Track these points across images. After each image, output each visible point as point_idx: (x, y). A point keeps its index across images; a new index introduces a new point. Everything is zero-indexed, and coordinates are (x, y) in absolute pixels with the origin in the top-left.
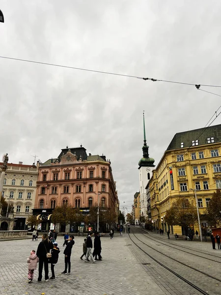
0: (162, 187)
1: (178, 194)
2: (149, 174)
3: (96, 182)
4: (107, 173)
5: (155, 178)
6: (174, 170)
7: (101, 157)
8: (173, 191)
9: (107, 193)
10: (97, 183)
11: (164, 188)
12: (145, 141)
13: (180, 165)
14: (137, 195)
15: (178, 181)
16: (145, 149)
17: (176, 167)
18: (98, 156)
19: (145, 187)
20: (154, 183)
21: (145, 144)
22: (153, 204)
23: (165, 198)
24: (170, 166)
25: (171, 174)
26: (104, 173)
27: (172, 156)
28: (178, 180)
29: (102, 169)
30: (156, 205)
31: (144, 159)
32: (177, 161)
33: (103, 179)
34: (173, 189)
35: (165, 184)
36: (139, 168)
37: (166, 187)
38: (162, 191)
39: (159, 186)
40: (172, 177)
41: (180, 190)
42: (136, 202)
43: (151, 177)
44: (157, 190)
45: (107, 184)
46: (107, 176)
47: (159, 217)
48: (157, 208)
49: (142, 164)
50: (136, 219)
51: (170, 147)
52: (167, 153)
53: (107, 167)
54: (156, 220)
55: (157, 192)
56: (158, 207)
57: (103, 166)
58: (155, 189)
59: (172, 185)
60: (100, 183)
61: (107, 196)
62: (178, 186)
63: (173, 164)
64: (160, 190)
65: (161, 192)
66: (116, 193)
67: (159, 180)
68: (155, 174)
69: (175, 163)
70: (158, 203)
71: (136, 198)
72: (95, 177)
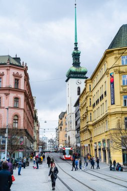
0: (97, 102)
1: (119, 110)
2: (79, 88)
3: (5, 94)
4: (22, 81)
5: (88, 90)
6: (117, 77)
7: (14, 58)
8: (113, 106)
9: (22, 109)
10: (7, 95)
11: (100, 103)
12: (76, 44)
13: (125, 71)
14: (62, 116)
15: (121, 93)
16: (76, 56)
17: (120, 72)
18: (9, 56)
19: (74, 104)
20: (87, 97)
21: (76, 49)
22: (83, 125)
23: (101, 117)
24: (111, 71)
25: (112, 82)
26: (17, 81)
27: (115, 58)
28: (122, 90)
29: (14, 75)
30: (87, 126)
31: (74, 69)
32: (121, 64)
33: (16, 89)
34: (114, 104)
35: (102, 97)
36: (67, 81)
37: (103, 101)
38: (96, 107)
39: (94, 101)
40: (113, 87)
41: (123, 105)
42: (61, 124)
43: (81, 92)
44: (90, 106)
45: (22, 97)
46: (22, 86)
47: (91, 141)
48: (89, 130)
49: (71, 75)
50: (60, 145)
51: (113, 44)
52: (108, 53)
53: (22, 73)
54: (87, 145)
55: (89, 109)
56: (90, 128)
57: (15, 71)
58: (88, 104)
59: (113, 98)
60: (12, 95)
61: (21, 113)
62: (121, 99)
63: (115, 68)
64: (94, 106)
65: (95, 109)
66: (35, 112)
67: (94, 93)
68: (88, 85)
69: (118, 68)
70: (91, 123)
71: (61, 119)
72: (4, 86)
